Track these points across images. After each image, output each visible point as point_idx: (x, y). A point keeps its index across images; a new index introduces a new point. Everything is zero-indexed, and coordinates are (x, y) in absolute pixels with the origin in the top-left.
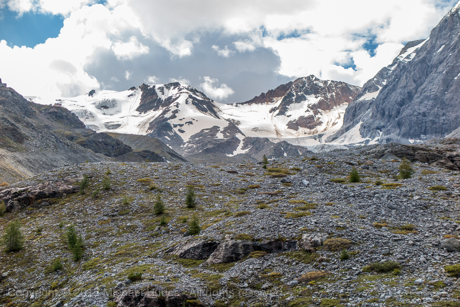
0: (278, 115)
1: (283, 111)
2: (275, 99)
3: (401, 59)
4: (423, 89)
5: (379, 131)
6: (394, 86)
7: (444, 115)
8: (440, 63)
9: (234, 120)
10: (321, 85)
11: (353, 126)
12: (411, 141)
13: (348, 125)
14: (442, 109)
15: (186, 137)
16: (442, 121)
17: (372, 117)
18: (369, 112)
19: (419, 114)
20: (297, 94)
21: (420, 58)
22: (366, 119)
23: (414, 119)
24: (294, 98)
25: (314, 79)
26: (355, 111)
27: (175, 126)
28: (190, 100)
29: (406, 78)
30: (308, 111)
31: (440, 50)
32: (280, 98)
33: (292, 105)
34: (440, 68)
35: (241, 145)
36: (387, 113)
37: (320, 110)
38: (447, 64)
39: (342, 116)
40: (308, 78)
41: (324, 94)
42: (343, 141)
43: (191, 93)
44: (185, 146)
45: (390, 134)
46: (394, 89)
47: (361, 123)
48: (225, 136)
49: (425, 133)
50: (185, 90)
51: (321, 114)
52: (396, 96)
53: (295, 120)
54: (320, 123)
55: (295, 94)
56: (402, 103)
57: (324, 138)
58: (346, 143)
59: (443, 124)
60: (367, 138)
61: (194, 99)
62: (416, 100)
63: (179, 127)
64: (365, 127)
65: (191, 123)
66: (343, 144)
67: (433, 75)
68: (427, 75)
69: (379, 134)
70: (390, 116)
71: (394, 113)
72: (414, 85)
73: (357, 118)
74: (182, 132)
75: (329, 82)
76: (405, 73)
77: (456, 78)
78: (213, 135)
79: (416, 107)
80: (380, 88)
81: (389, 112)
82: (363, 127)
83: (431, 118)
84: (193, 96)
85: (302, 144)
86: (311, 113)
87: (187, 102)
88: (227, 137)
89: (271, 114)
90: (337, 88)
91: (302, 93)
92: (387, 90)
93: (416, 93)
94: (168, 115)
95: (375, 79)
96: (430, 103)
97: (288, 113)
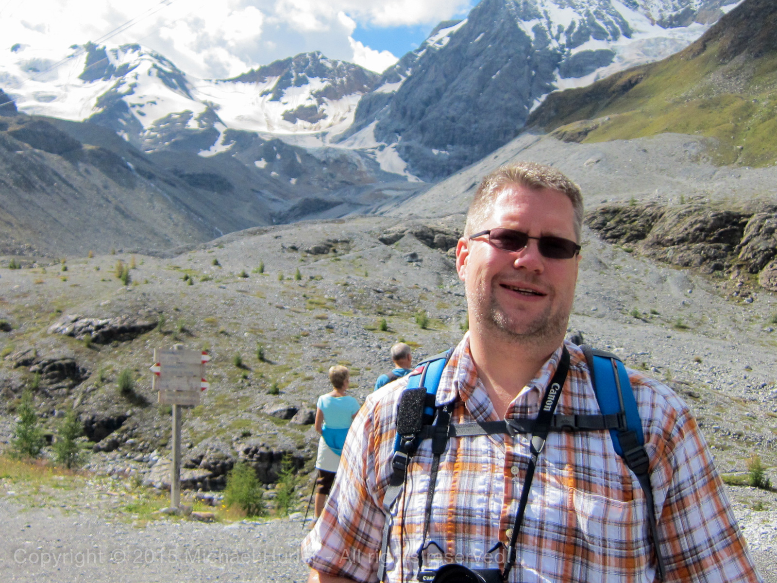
0: (271, 100)
1: (277, 95)
2: (267, 79)
3: (431, 44)
4: (454, 87)
5: (397, 135)
6: (420, 79)
7: (476, 122)
8: (478, 55)
9: (212, 104)
10: (329, 65)
11: (366, 125)
12: (435, 152)
13: (360, 123)
14: (475, 114)
15: (147, 123)
16: (472, 130)
17: (390, 116)
18: (387, 109)
19: (447, 118)
20: (297, 75)
21: (455, 46)
22: (382, 117)
23: (441, 124)
24: (293, 80)
25: (320, 56)
26: (370, 106)
27: (133, 106)
28: (155, 71)
29: (436, 71)
30: (310, 99)
31: (479, 38)
32: (274, 78)
33: (290, 90)
34: (477, 62)
35: (221, 139)
36: (409, 113)
37: (325, 99)
38: (486, 57)
39: (354, 109)
40: (313, 55)
41: (332, 78)
42: (352, 144)
43: (156, 62)
44: (146, 134)
45: (410, 140)
46: (419, 83)
47: (376, 122)
48: (201, 126)
49: (452, 143)
50: (148, 57)
51: (327, 105)
52: (422, 93)
53: (292, 110)
54: (325, 117)
55: (294, 74)
56: (427, 103)
57: (328, 138)
58: (356, 147)
59: (474, 134)
60: (383, 143)
61: (160, 70)
62: (445, 100)
63: (138, 108)
64: (380, 129)
65: (154, 103)
66: (352, 148)
67: (467, 70)
68: (461, 69)
69: (397, 139)
70: (412, 117)
71: (417, 114)
72: (444, 81)
73: (372, 115)
74: (142, 114)
75: (340, 63)
76: (435, 64)
77: (493, 77)
78: (185, 123)
79: (444, 109)
80: (403, 79)
81: (412, 112)
82: (378, 128)
83: (461, 125)
84: (159, 65)
85: (301, 144)
86: (314, 102)
87: (150, 73)
88: (203, 126)
89: (262, 98)
90: (350, 72)
91: (303, 74)
92: (411, 82)
93: (446, 90)
94: (123, 89)
95: (398, 66)
96: (462, 105)
97: (283, 100)
